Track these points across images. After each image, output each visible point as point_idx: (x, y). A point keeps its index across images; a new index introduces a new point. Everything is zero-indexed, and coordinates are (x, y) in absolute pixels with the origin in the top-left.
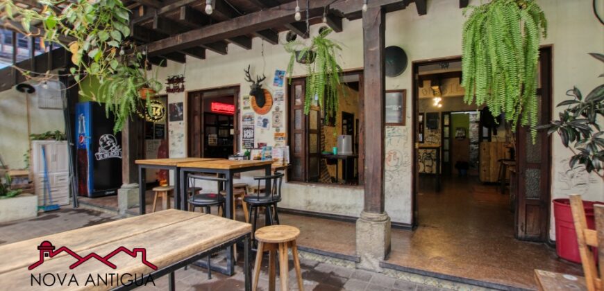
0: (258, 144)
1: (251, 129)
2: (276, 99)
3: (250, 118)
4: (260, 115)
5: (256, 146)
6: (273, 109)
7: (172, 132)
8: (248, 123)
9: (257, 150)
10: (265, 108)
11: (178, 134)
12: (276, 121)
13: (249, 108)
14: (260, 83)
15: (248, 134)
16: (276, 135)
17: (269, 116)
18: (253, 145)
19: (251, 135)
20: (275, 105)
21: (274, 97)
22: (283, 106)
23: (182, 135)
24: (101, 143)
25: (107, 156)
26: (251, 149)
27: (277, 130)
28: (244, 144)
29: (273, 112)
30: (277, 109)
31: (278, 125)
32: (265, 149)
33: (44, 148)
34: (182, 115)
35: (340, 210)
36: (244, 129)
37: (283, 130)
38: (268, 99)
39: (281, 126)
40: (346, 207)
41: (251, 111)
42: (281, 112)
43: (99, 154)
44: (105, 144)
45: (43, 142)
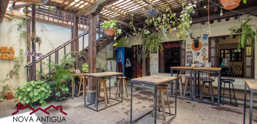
0: (195, 62)
1: (191, 56)
2: (204, 45)
3: (191, 52)
4: (195, 51)
5: (193, 62)
6: (202, 49)
7: (152, 57)
8: (189, 54)
9: (194, 64)
10: (198, 48)
11: (154, 58)
12: (204, 53)
13: (190, 48)
14: (198, 40)
15: (189, 58)
16: (203, 58)
17: (200, 51)
18: (192, 62)
19: (191, 58)
20: (203, 47)
21: (202, 44)
22: (207, 48)
23: (157, 59)
24: (127, 61)
25: (128, 66)
26: (191, 64)
27: (204, 57)
28: (187, 62)
29: (202, 50)
30: (204, 49)
31: (205, 55)
32: (198, 64)
33: (111, 63)
34: (157, 51)
35: (236, 87)
36: (187, 56)
37: (207, 57)
38: (200, 45)
39: (206, 55)
40: (239, 86)
41: (191, 50)
42: (206, 50)
43: (126, 65)
44: (127, 62)
45: (111, 61)
